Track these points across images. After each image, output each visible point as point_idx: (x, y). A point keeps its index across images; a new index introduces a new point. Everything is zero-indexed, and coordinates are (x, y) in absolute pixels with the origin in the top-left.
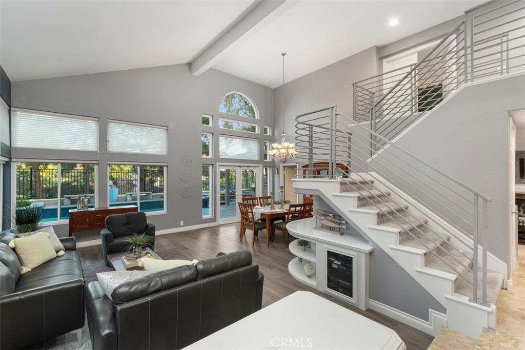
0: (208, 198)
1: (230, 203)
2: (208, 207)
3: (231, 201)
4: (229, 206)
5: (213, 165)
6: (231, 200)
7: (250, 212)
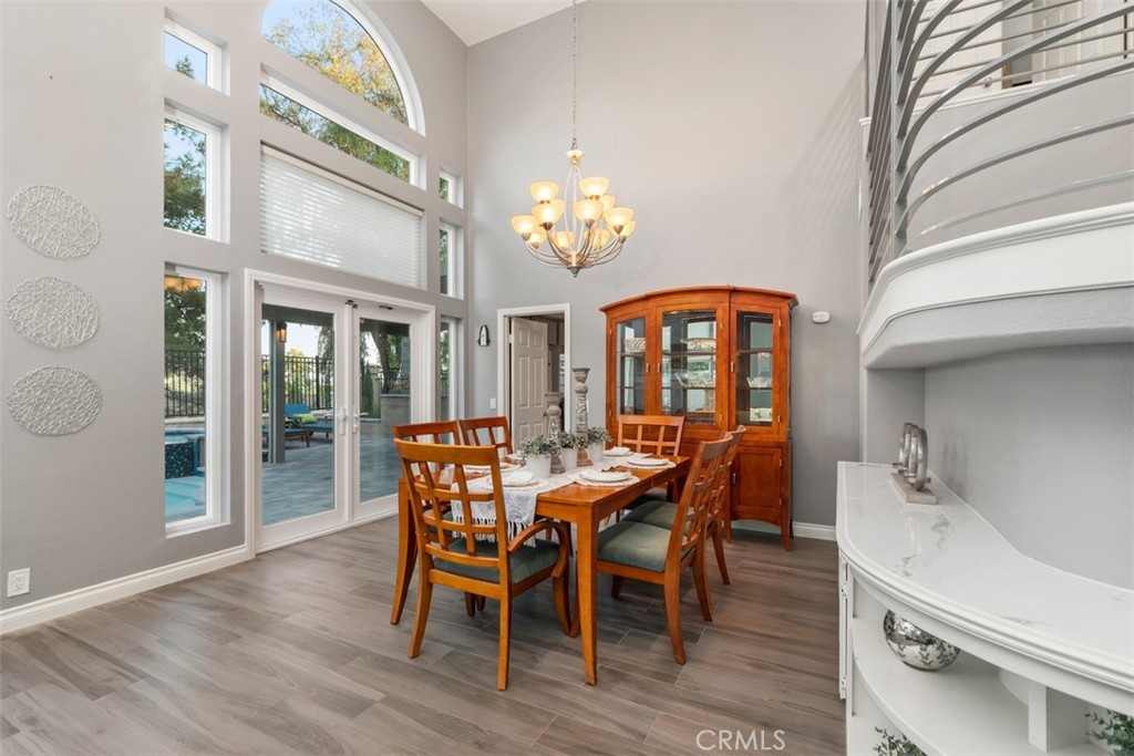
0: (201, 440)
1: (287, 453)
2: (202, 474)
3: (288, 448)
4: (280, 466)
5: (224, 275)
6: (288, 444)
7: (456, 496)
